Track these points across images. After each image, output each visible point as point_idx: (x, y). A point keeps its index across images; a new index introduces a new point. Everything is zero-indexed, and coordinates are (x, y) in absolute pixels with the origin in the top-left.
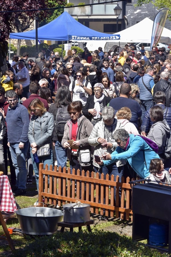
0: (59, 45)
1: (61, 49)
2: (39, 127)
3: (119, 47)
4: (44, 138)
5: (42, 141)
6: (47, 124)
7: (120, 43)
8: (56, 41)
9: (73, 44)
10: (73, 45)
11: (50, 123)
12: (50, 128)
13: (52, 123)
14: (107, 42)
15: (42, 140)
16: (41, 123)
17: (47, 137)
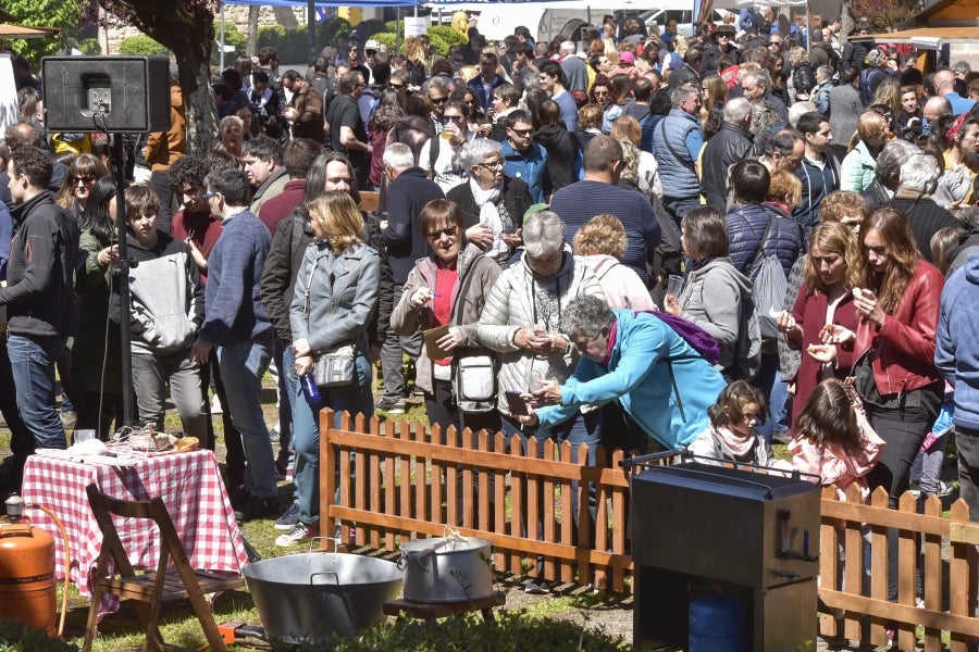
0: (388, 24)
1: (393, 36)
2: (325, 289)
3: (587, 25)
4: (337, 331)
5: (330, 338)
6: (354, 284)
7: (592, 13)
8: (377, 8)
9: (436, 19)
10: (435, 23)
11: (363, 284)
12: (363, 300)
13: (373, 283)
14: (547, 10)
15: (329, 334)
16: (332, 279)
17: (349, 328)
